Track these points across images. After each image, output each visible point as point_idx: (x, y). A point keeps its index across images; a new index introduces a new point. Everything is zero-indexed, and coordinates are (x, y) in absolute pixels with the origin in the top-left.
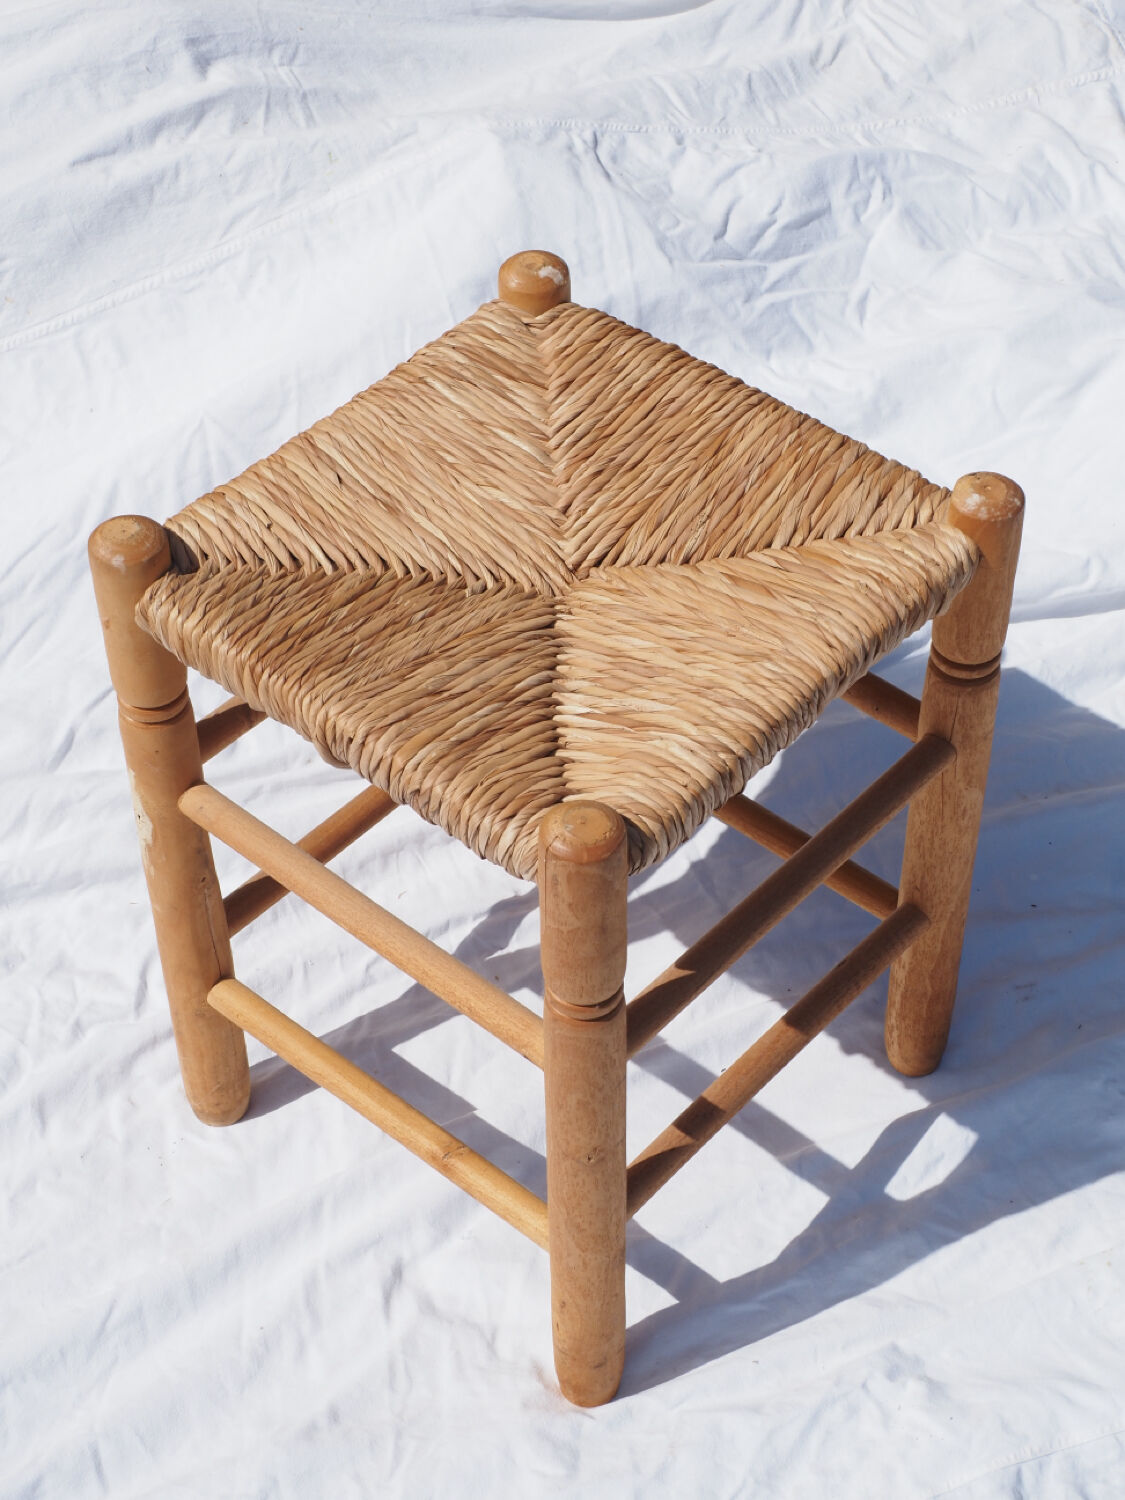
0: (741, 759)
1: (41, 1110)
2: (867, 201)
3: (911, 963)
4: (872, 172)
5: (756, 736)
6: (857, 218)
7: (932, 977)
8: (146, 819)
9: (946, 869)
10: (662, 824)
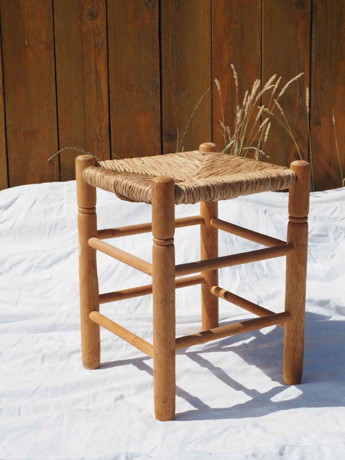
0: (213, 186)
1: (43, 359)
2: (340, 237)
3: (287, 335)
4: (342, 231)
5: (219, 183)
6: (336, 240)
7: (293, 341)
8: (80, 248)
9: (294, 295)
10: (186, 188)
